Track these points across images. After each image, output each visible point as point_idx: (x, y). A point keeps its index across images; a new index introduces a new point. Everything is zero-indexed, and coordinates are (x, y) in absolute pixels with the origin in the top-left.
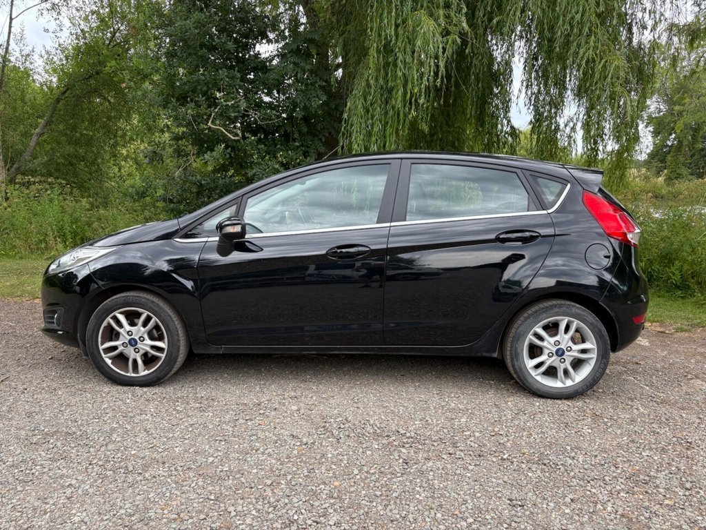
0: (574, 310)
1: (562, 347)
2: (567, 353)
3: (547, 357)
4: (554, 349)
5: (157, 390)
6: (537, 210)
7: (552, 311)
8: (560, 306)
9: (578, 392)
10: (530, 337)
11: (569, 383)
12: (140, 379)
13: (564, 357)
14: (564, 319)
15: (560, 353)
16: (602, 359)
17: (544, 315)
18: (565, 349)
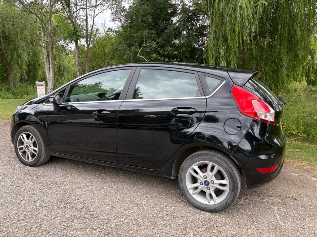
0: (215, 158)
1: (208, 180)
2: (211, 184)
3: (199, 184)
4: (203, 181)
5: (35, 169)
6: (201, 96)
7: (201, 157)
8: (206, 155)
9: (216, 210)
10: (190, 171)
11: (212, 203)
12: (29, 163)
13: (209, 186)
14: (210, 163)
15: (207, 183)
16: (232, 191)
17: (197, 159)
18: (210, 182)
